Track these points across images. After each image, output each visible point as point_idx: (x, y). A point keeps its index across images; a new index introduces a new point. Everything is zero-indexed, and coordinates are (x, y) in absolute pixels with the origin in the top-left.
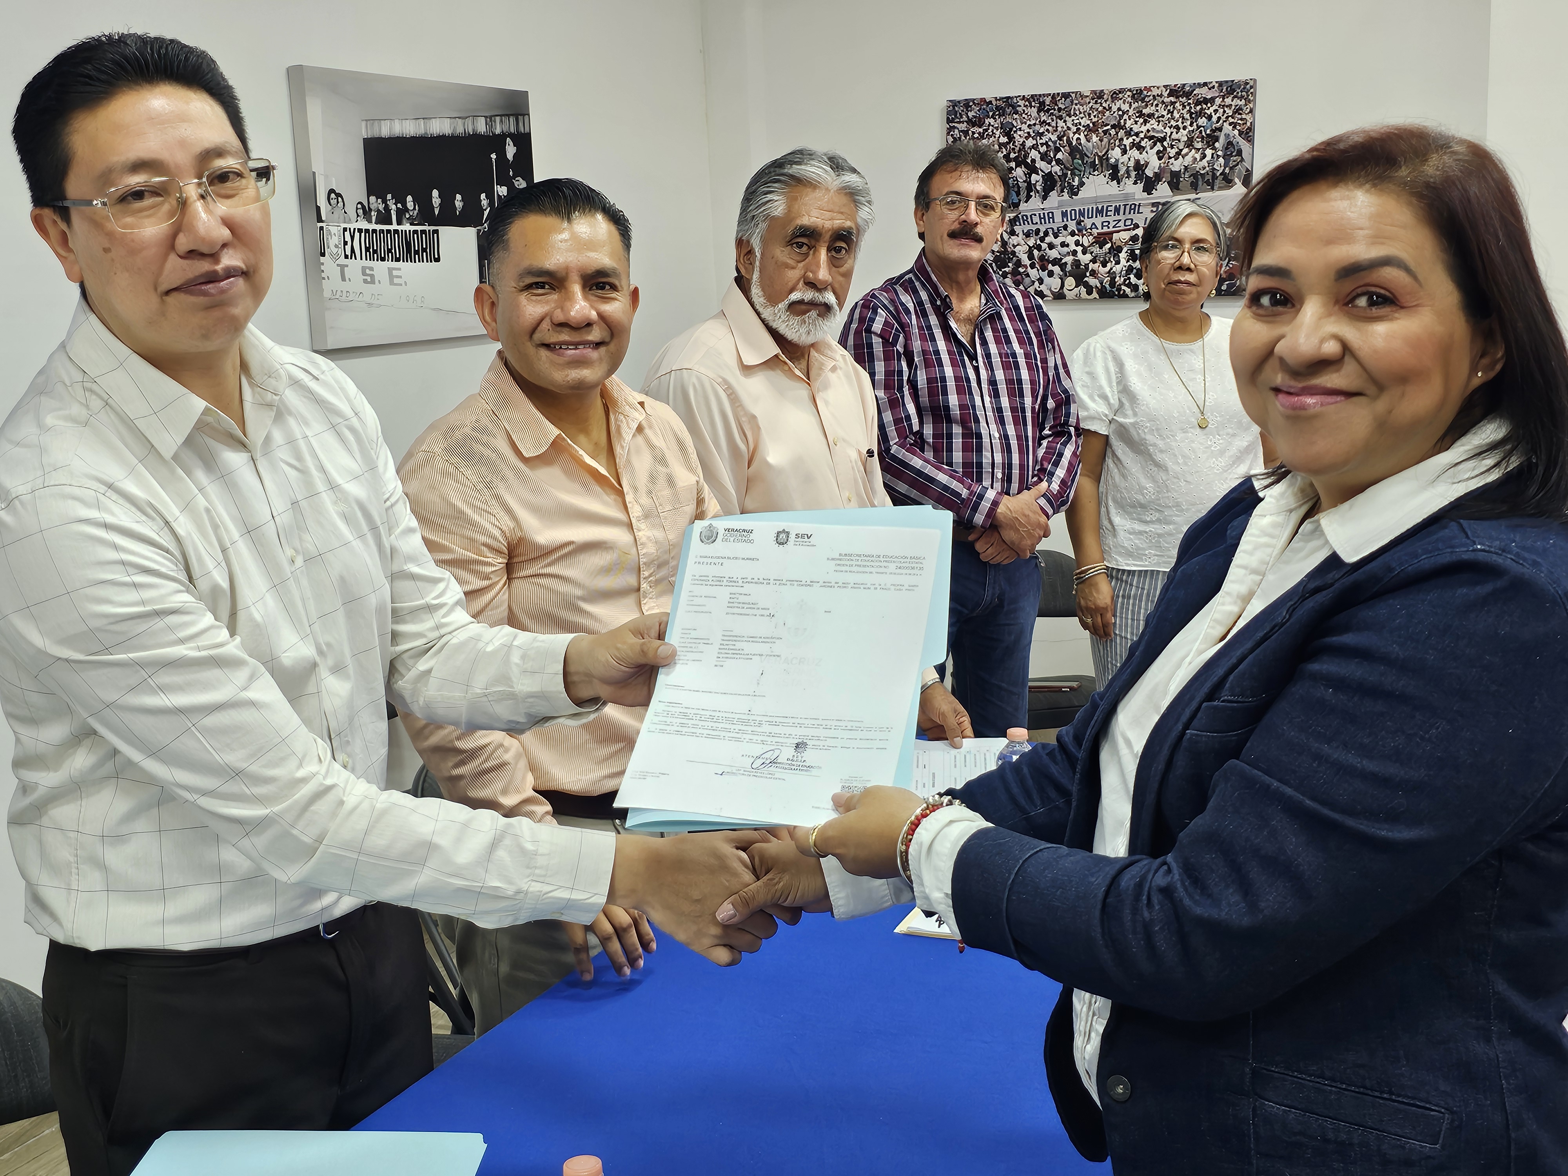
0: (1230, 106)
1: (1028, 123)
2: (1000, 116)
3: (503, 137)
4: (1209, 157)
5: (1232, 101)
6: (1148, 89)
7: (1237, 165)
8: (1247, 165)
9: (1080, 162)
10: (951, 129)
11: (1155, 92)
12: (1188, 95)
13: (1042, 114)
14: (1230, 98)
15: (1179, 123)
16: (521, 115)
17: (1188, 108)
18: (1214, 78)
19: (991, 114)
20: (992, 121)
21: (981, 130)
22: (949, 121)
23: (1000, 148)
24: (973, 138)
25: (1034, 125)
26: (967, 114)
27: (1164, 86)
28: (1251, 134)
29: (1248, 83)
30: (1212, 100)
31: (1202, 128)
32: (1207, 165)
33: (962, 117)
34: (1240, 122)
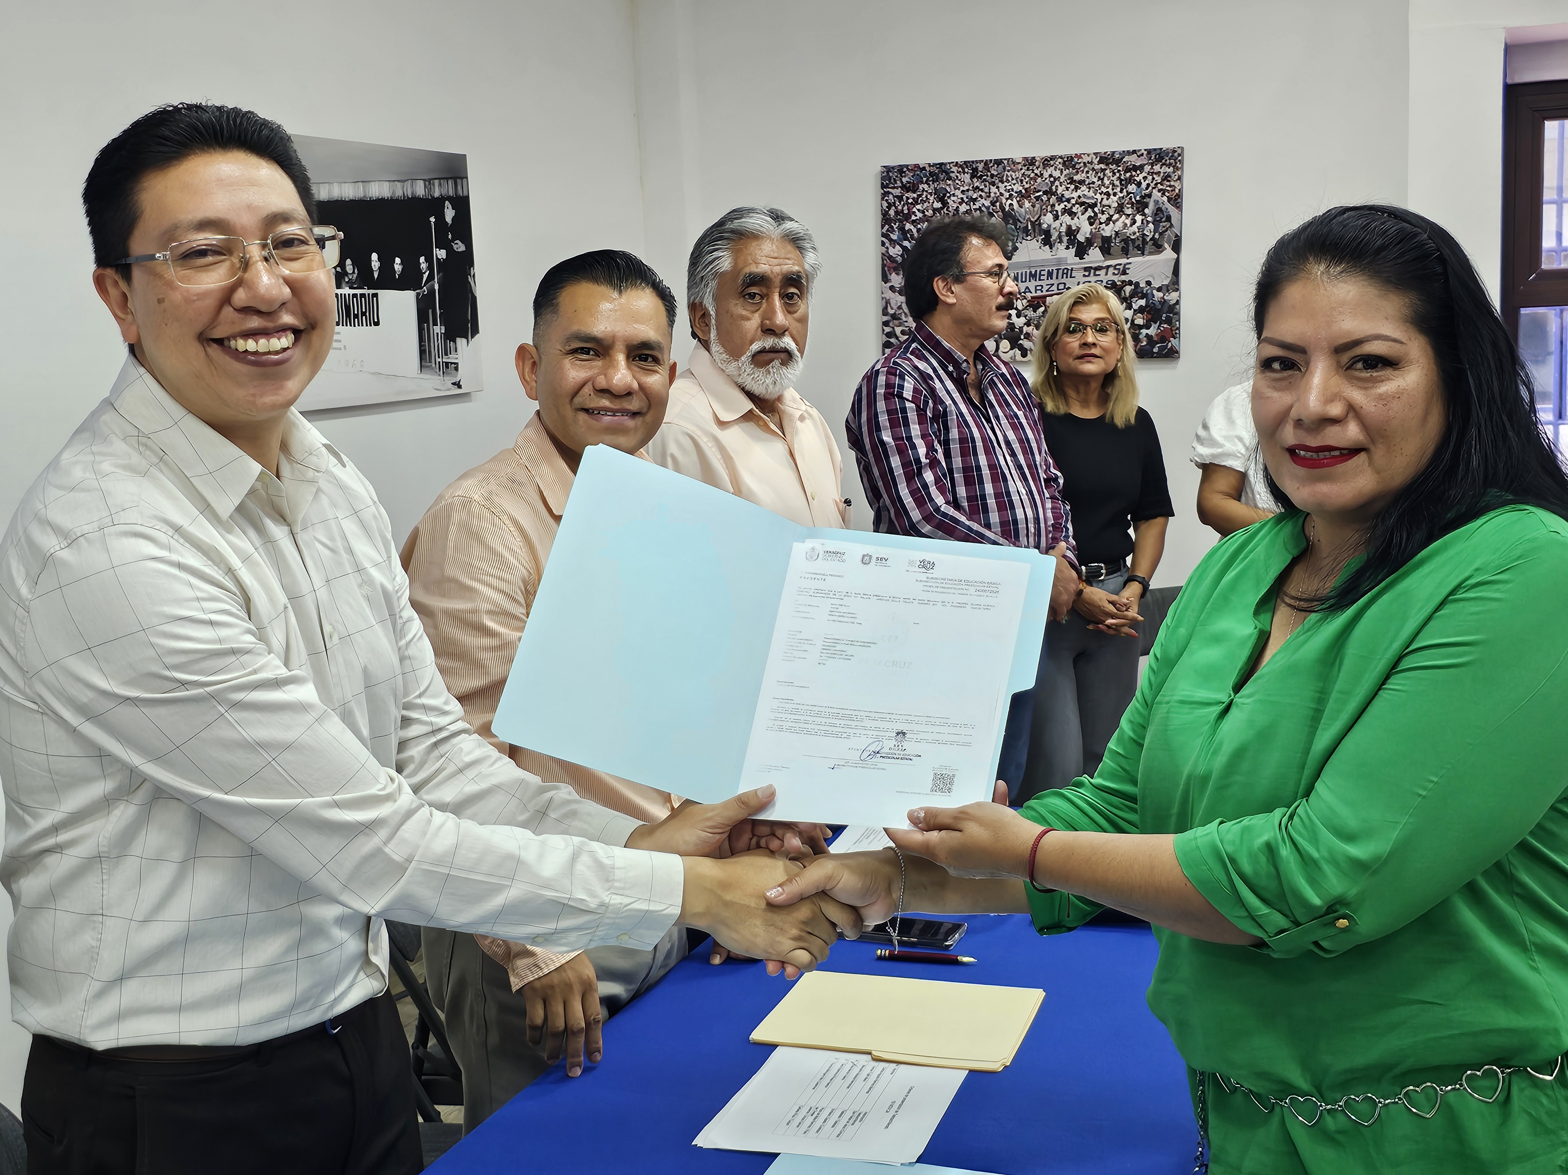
0: (1158, 173)
1: (962, 188)
2: (934, 181)
3: (442, 200)
4: (1139, 223)
5: (1161, 168)
6: (1079, 156)
7: (1166, 230)
8: (1176, 230)
9: (1013, 226)
10: (885, 193)
11: (1086, 159)
12: (1118, 162)
13: (975, 180)
14: (1159, 165)
15: (1110, 190)
16: (460, 178)
17: (1118, 175)
18: (1143, 145)
19: (925, 179)
20: (926, 186)
21: (915, 195)
22: (883, 186)
24: (908, 203)
25: (968, 190)
26: (901, 179)
27: (1094, 154)
28: (1179, 200)
29: (1176, 151)
30: (1141, 168)
31: (1132, 195)
32: (1137, 230)
33: (896, 183)
34: (1168, 188)
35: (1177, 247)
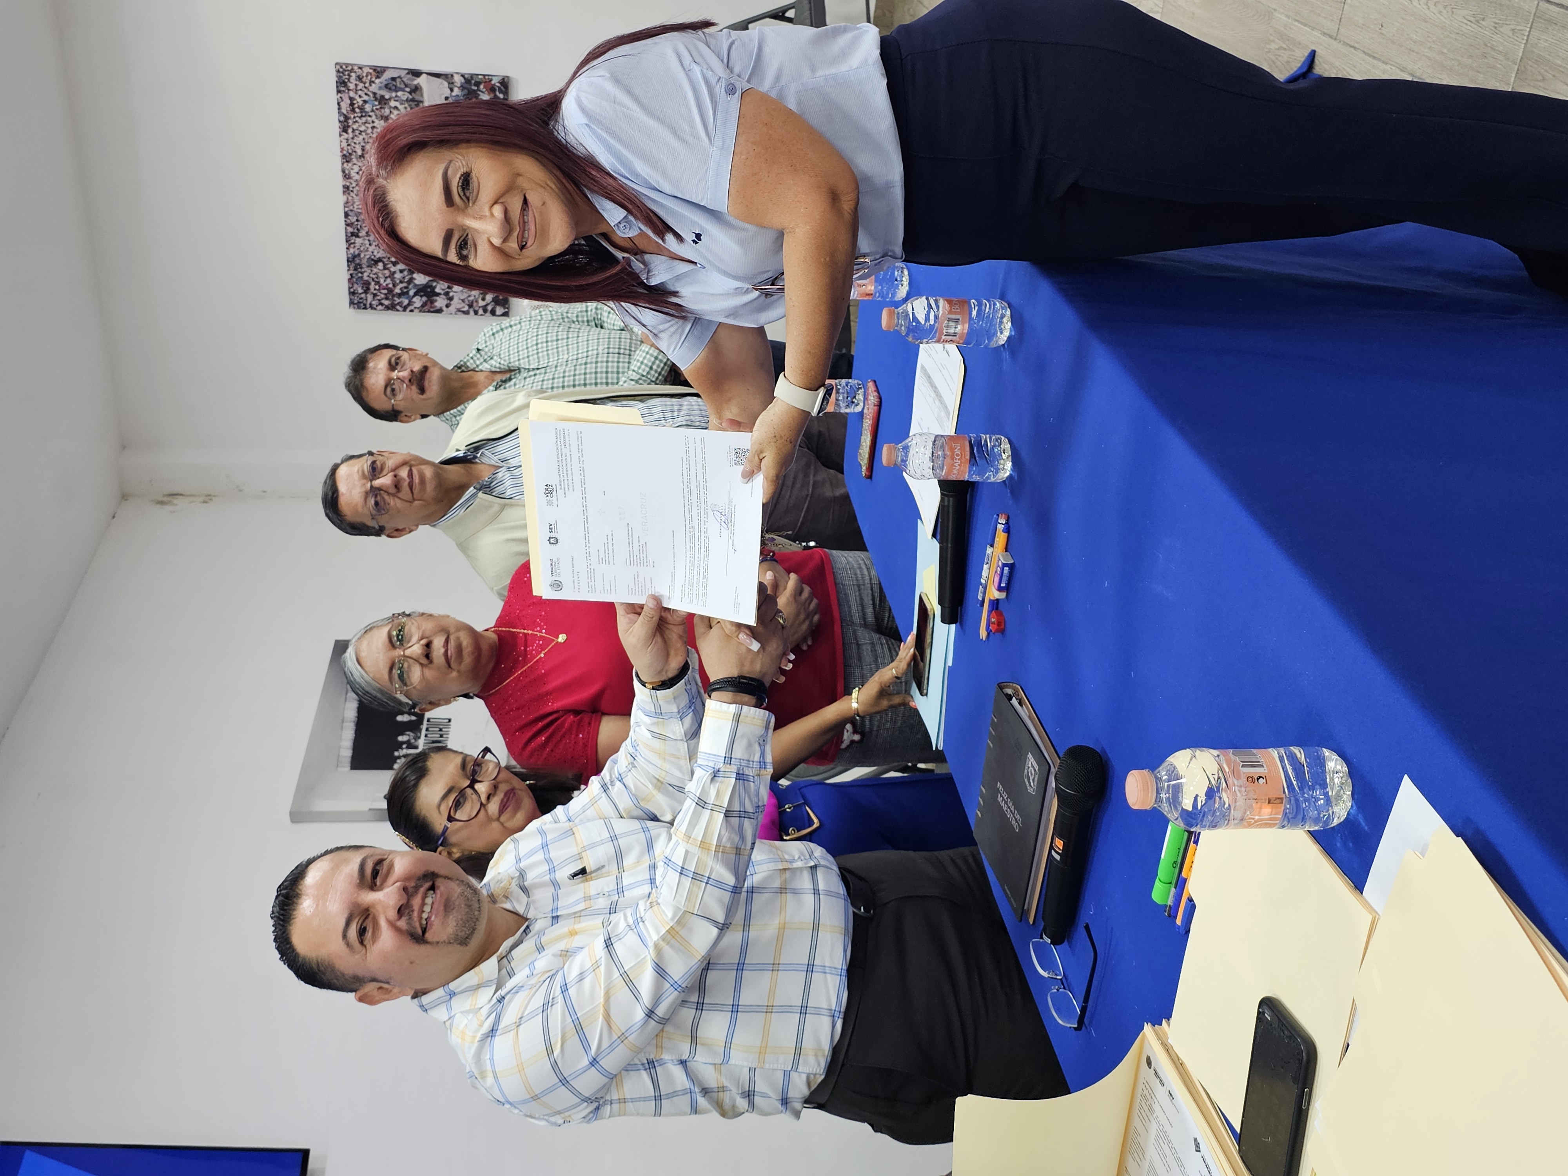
0: (356, 85)
1: (368, 246)
2: (361, 268)
4: (397, 104)
5: (352, 83)
6: (342, 149)
7: (403, 81)
8: (403, 73)
10: (371, 307)
11: (344, 144)
12: (347, 118)
13: (360, 234)
14: (349, 84)
15: (370, 126)
17: (357, 119)
18: (333, 97)
19: (360, 275)
20: (365, 274)
21: (373, 283)
22: (365, 308)
23: (388, 269)
24: (379, 290)
25: (369, 241)
26: (360, 294)
27: (340, 137)
28: (379, 69)
29: (338, 71)
30: (351, 99)
31: (374, 108)
32: (403, 106)
33: (362, 298)
34: (369, 77)
35: (417, 74)
